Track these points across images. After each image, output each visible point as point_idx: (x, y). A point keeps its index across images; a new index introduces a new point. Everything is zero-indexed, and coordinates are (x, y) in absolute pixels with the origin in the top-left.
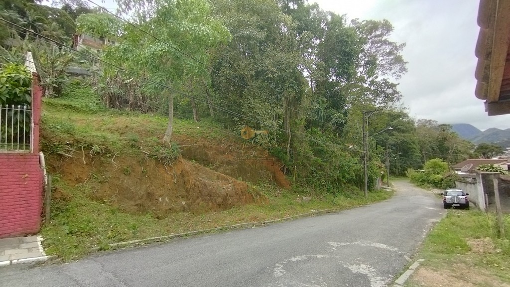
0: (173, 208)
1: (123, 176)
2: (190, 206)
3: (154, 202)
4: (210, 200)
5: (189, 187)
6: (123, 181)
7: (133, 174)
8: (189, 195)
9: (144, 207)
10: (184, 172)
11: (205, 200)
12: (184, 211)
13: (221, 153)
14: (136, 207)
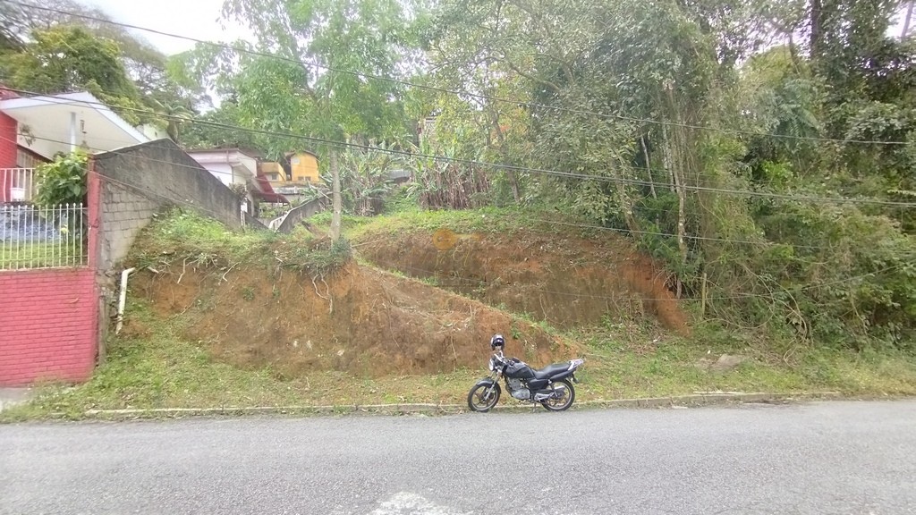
0: (317, 361)
1: (240, 301)
2: (352, 359)
3: (283, 348)
4: (398, 349)
5: (358, 322)
6: (238, 310)
7: (258, 297)
8: (355, 337)
9: (263, 355)
10: (353, 292)
11: (390, 348)
12: (337, 368)
13: (512, 259)
14: (248, 355)
